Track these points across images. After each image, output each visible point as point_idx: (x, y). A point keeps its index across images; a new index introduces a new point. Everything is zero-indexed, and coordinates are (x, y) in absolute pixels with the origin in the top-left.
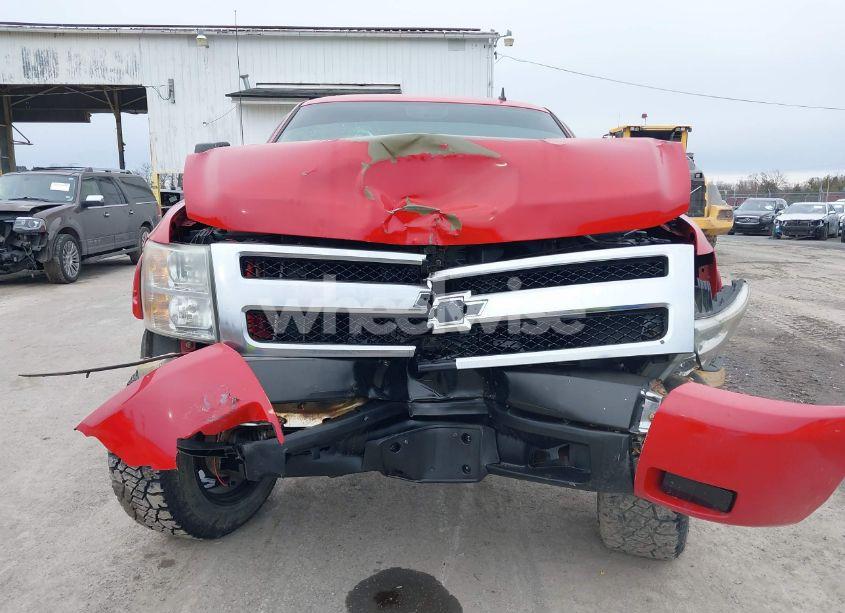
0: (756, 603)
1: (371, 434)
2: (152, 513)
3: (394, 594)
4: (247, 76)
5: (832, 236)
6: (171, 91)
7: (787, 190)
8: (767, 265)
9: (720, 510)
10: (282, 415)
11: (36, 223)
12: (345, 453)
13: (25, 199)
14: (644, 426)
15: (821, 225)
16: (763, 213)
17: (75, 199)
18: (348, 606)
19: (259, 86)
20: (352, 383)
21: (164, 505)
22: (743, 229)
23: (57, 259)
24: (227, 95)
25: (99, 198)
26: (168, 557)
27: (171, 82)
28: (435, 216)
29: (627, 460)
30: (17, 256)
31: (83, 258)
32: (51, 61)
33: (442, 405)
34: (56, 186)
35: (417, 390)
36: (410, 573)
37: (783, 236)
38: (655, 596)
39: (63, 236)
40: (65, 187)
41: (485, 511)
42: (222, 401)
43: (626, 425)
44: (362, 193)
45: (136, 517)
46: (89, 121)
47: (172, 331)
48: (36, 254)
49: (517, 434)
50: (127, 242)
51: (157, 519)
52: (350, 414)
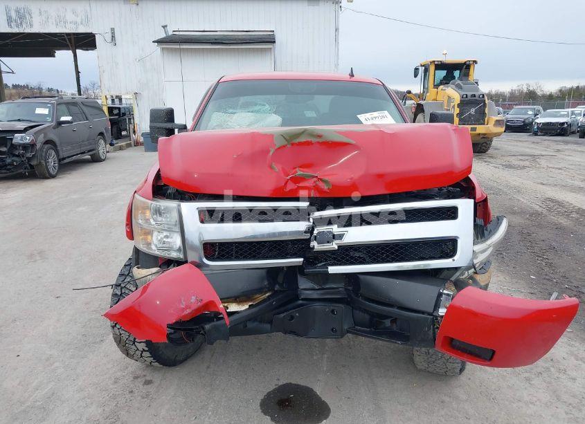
0: (507, 403)
1: (277, 311)
2: (138, 353)
3: (288, 400)
4: (166, 26)
5: (573, 133)
6: (113, 37)
7: (544, 96)
8: (527, 158)
9: (485, 359)
10: (226, 305)
11: (28, 138)
12: (260, 322)
13: (19, 120)
14: (442, 311)
15: (566, 126)
16: (526, 117)
17: (53, 118)
18: (261, 409)
19: (175, 33)
20: (266, 283)
21: (146, 349)
22: (512, 128)
23: (43, 161)
24: (153, 42)
25: (69, 118)
26: (148, 378)
27: (113, 30)
28: (315, 179)
29: (431, 331)
30: (16, 161)
31: (60, 160)
32: (27, 16)
33: (319, 292)
34: (39, 111)
35: (303, 284)
36: (298, 386)
37: (539, 133)
38: (447, 399)
39: (46, 146)
40: (45, 111)
41: (342, 344)
42: (192, 301)
43: (431, 310)
44: (271, 167)
45: (128, 355)
46: (54, 57)
47: (154, 250)
48: (29, 159)
49: (365, 311)
50: (89, 148)
51: (141, 356)
52: (264, 301)
